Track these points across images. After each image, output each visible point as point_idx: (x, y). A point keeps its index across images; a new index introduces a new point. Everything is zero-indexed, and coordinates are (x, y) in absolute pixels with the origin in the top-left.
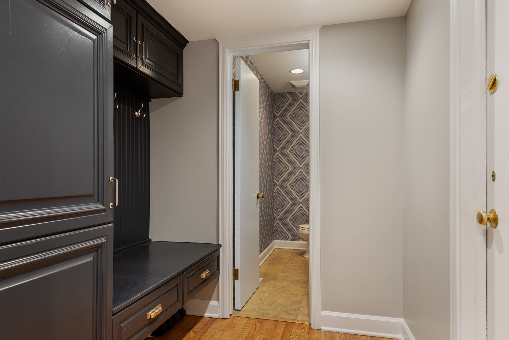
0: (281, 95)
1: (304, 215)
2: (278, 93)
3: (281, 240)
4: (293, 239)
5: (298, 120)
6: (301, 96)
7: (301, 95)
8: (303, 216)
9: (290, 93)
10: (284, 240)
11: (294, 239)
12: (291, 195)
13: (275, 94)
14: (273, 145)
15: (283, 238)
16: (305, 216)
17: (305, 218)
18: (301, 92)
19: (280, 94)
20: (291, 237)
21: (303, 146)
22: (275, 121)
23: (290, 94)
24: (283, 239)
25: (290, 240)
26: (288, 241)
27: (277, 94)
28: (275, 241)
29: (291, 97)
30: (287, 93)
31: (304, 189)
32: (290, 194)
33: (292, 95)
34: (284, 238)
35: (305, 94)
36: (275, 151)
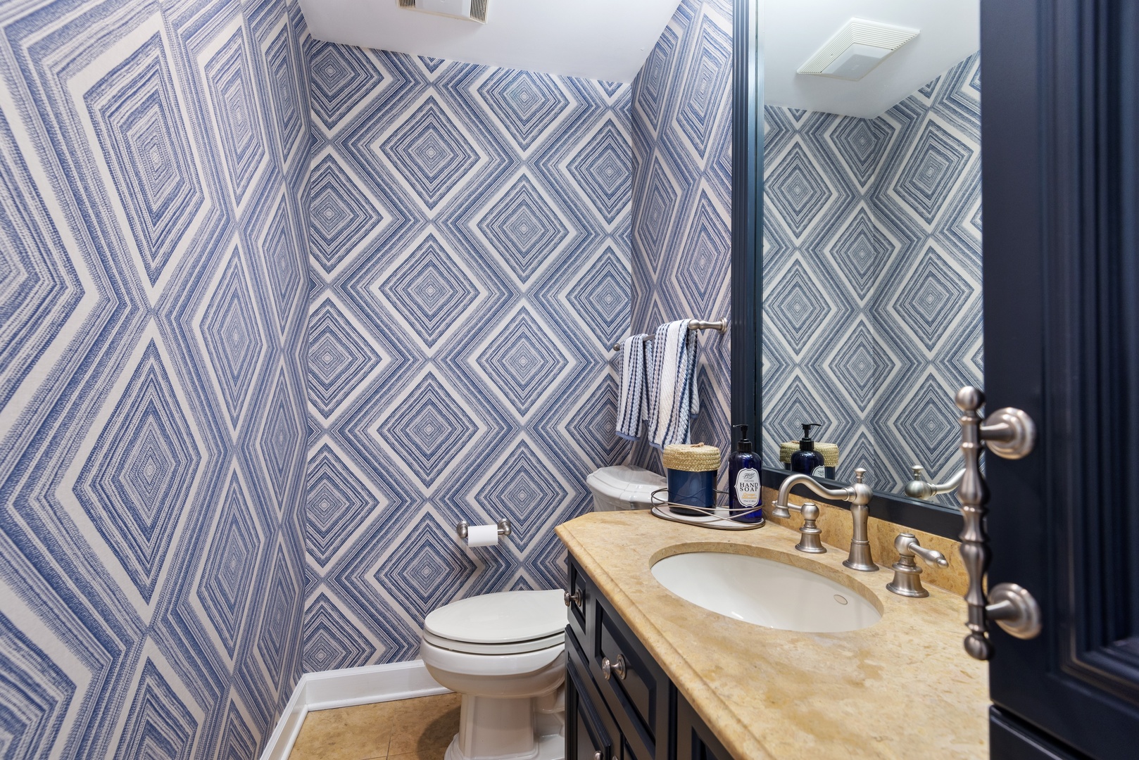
0: (347, 55)
1: (439, 547)
2: (334, 45)
3: (337, 667)
4: (389, 656)
5: (419, 167)
6: (432, 77)
7: (432, 70)
8: (438, 553)
9: (385, 52)
10: (351, 665)
11: (395, 655)
12: (388, 471)
13: (319, 46)
14: (306, 261)
15: (345, 658)
16: (442, 552)
17: (444, 560)
18: (432, 60)
19: (343, 50)
20: (381, 649)
21: (441, 274)
22: (315, 154)
23: (384, 57)
24: (348, 662)
25: (379, 662)
26: (370, 669)
27: (327, 44)
28: (308, 678)
29: (391, 72)
30: (374, 51)
31: (443, 442)
32: (384, 468)
33: (396, 65)
34: (351, 657)
35: (448, 71)
36: (313, 285)
